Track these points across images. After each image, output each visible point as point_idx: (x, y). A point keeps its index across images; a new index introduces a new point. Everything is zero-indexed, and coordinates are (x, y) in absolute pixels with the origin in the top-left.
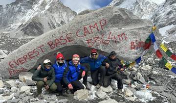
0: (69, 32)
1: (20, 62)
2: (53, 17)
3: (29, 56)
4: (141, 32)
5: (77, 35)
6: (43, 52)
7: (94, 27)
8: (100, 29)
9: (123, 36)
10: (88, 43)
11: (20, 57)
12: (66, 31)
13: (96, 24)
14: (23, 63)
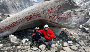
0: (38, 11)
1: (7, 28)
2: (15, 2)
3: (13, 24)
4: (79, 13)
6: (22, 22)
7: (54, 9)
10: (50, 18)
11: (7, 25)
13: (55, 7)
14: (9, 29)
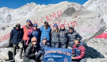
0: (36, 19)
5: (42, 22)
7: (53, 16)
8: (58, 18)
9: (75, 23)
12: (34, 18)
13: (54, 14)
14: (7, 39)
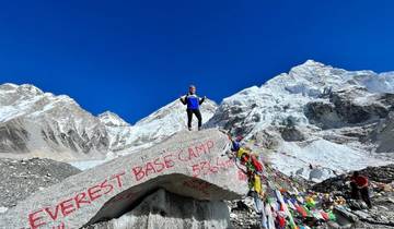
2: (54, 122)
3: (90, 194)
5: (179, 158)
6: (121, 185)
7: (201, 149)
8: (208, 152)
10: (194, 170)
12: (164, 151)
